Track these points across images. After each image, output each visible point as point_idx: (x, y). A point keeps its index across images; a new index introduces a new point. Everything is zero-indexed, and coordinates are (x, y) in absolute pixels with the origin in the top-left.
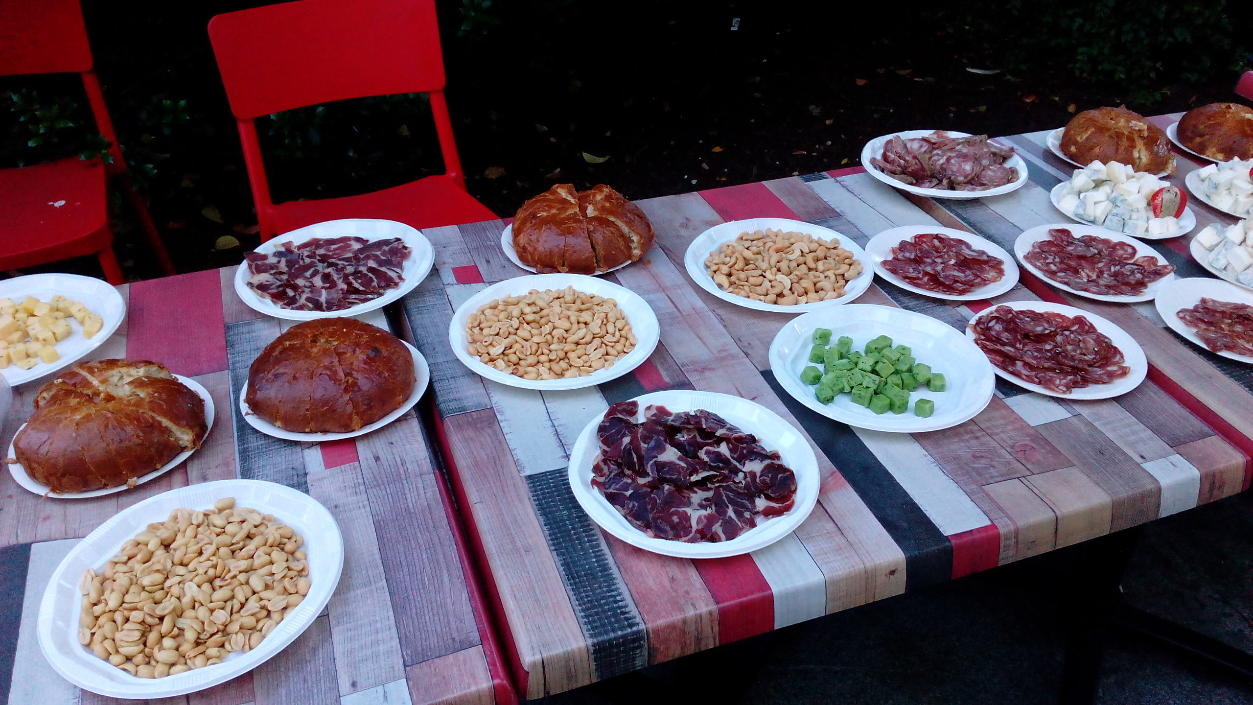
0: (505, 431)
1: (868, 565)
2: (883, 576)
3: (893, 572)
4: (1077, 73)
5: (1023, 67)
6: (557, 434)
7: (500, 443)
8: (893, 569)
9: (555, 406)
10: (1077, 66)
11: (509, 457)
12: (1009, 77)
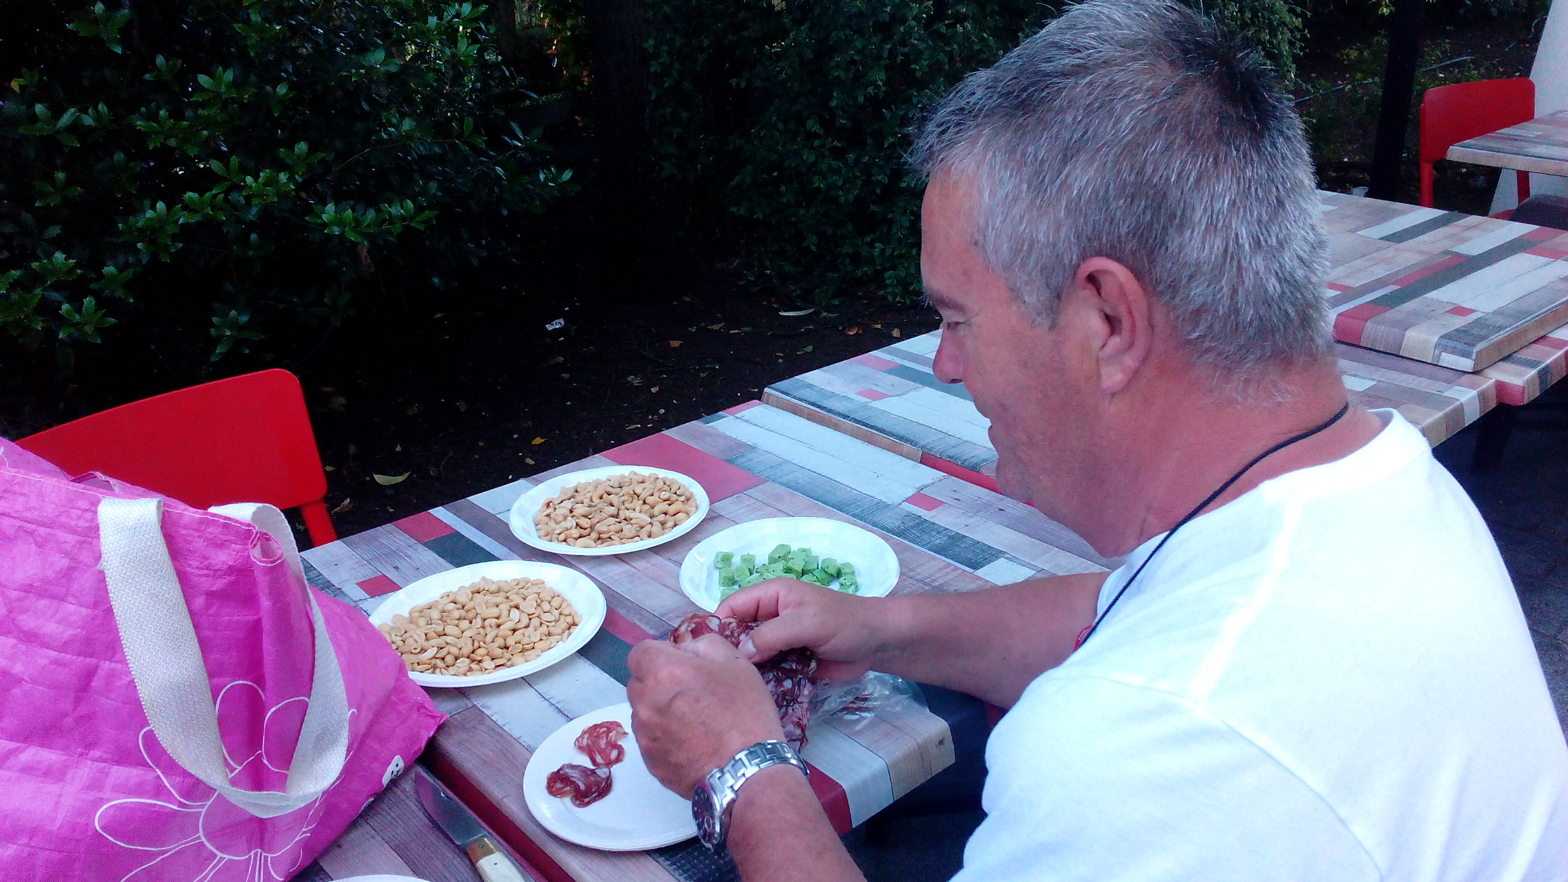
0: (500, 723)
1: (919, 740)
2: (935, 748)
3: (941, 742)
4: (890, 298)
5: (836, 302)
6: (560, 711)
7: (501, 735)
8: (941, 739)
9: (543, 687)
10: (889, 290)
11: (518, 745)
12: (825, 314)
